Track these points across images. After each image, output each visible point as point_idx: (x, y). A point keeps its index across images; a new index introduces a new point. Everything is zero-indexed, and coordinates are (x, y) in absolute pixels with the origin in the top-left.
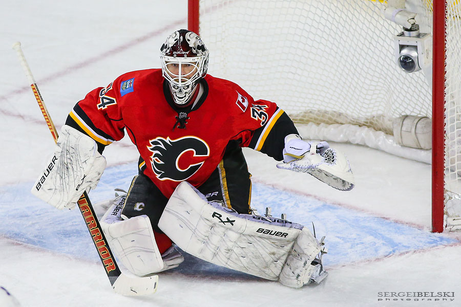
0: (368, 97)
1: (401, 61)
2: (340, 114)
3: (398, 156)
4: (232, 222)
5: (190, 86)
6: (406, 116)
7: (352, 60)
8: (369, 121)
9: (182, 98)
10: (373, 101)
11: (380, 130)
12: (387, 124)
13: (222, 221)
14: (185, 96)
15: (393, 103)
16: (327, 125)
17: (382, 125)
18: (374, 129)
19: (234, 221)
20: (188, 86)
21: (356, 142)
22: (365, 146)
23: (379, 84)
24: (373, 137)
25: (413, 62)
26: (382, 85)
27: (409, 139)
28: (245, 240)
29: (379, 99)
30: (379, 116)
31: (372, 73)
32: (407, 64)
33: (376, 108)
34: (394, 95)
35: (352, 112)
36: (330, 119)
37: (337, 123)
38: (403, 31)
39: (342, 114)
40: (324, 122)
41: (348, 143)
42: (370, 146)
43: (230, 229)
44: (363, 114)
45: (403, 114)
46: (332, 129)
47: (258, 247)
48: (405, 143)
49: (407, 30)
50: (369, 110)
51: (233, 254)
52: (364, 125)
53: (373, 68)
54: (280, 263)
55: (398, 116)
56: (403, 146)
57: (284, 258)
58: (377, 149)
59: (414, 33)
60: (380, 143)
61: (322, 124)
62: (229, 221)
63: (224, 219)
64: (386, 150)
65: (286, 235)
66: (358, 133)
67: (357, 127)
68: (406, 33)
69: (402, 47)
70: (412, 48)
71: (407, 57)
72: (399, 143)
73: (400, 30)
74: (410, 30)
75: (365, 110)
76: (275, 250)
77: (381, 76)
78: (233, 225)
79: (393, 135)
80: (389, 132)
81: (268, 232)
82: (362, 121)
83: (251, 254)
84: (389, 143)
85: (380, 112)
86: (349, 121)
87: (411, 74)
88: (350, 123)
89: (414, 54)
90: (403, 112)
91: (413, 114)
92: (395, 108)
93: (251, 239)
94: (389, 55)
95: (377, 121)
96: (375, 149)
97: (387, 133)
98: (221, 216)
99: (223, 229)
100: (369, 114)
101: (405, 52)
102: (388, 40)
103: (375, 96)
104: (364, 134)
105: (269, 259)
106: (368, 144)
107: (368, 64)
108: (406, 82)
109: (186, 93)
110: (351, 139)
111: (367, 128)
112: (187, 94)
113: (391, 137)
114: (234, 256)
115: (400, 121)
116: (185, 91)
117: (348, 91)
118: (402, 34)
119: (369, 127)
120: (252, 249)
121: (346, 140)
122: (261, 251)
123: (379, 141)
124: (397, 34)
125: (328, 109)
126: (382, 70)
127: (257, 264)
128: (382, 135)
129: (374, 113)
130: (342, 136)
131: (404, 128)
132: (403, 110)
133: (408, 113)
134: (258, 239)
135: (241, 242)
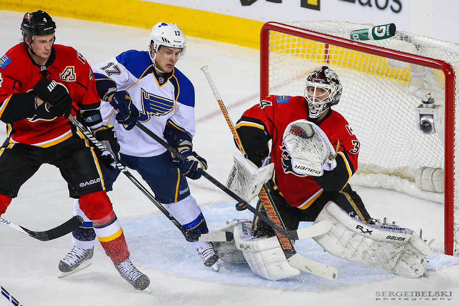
0: (396, 153)
1: (421, 125)
2: (375, 166)
3: (418, 198)
4: (370, 232)
5: (322, 106)
6: (425, 168)
7: (384, 126)
8: (396, 172)
9: (314, 113)
10: (400, 156)
11: (405, 178)
12: (410, 173)
13: (363, 232)
14: (317, 113)
15: (415, 158)
16: (365, 174)
17: (406, 174)
18: (401, 177)
19: (372, 231)
20: (320, 106)
21: (387, 187)
22: (393, 190)
23: (404, 143)
24: (400, 183)
25: (430, 125)
26: (406, 144)
27: (427, 185)
28: (376, 244)
29: (404, 155)
30: (404, 168)
31: (399, 135)
32: (426, 127)
33: (402, 162)
34: (416, 152)
35: (384, 165)
36: (367, 170)
37: (373, 173)
38: (422, 103)
39: (377, 166)
40: (363, 172)
41: (381, 188)
42: (397, 190)
43: (368, 237)
44: (392, 166)
45: (423, 166)
46: (369, 177)
47: (385, 249)
48: (424, 188)
49: (424, 102)
50: (397, 163)
51: (368, 254)
52: (393, 174)
53: (400, 131)
54: (396, 259)
55: (419, 168)
56: (423, 190)
57: (399, 255)
58: (403, 193)
59: (430, 105)
60: (405, 188)
61: (361, 174)
62: (368, 231)
63: (365, 230)
64: (410, 194)
65: (404, 239)
66: (388, 181)
67: (388, 176)
68: (424, 105)
69: (421, 116)
70: (429, 116)
71: (425, 122)
72: (420, 188)
73: (420, 103)
74: (428, 103)
75: (393, 163)
76: (394, 250)
77: (406, 138)
78: (371, 234)
79: (415, 182)
80: (412, 180)
81: (394, 238)
82: (392, 171)
83: (379, 254)
84: (412, 188)
85: (405, 165)
86: (381, 171)
87: (427, 135)
88: (383, 173)
89: (431, 120)
90: (422, 164)
91: (429, 166)
92: (416, 161)
93: (380, 243)
94: (412, 121)
95: (403, 171)
96: (401, 192)
97: (410, 181)
98: (362, 228)
99: (362, 237)
100: (396, 166)
101: (423, 119)
102: (411, 111)
103: (401, 153)
104: (393, 181)
105: (389, 257)
106: (395, 189)
107: (396, 129)
108: (425, 142)
109: (317, 110)
110: (384, 185)
111: (395, 177)
112: (318, 112)
113: (414, 183)
114: (367, 256)
115: (420, 172)
116: (316, 109)
117: (381, 149)
118: (421, 106)
119: (396, 176)
120: (381, 250)
121: (379, 186)
122: (386, 252)
123: (404, 186)
124: (417, 105)
125: (366, 162)
126: (406, 133)
127: (382, 261)
128: (406, 182)
129: (401, 166)
130: (376, 182)
131: (423, 177)
132: (422, 162)
133: (426, 165)
134: (385, 243)
135: (374, 246)
